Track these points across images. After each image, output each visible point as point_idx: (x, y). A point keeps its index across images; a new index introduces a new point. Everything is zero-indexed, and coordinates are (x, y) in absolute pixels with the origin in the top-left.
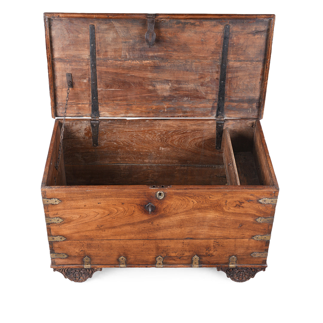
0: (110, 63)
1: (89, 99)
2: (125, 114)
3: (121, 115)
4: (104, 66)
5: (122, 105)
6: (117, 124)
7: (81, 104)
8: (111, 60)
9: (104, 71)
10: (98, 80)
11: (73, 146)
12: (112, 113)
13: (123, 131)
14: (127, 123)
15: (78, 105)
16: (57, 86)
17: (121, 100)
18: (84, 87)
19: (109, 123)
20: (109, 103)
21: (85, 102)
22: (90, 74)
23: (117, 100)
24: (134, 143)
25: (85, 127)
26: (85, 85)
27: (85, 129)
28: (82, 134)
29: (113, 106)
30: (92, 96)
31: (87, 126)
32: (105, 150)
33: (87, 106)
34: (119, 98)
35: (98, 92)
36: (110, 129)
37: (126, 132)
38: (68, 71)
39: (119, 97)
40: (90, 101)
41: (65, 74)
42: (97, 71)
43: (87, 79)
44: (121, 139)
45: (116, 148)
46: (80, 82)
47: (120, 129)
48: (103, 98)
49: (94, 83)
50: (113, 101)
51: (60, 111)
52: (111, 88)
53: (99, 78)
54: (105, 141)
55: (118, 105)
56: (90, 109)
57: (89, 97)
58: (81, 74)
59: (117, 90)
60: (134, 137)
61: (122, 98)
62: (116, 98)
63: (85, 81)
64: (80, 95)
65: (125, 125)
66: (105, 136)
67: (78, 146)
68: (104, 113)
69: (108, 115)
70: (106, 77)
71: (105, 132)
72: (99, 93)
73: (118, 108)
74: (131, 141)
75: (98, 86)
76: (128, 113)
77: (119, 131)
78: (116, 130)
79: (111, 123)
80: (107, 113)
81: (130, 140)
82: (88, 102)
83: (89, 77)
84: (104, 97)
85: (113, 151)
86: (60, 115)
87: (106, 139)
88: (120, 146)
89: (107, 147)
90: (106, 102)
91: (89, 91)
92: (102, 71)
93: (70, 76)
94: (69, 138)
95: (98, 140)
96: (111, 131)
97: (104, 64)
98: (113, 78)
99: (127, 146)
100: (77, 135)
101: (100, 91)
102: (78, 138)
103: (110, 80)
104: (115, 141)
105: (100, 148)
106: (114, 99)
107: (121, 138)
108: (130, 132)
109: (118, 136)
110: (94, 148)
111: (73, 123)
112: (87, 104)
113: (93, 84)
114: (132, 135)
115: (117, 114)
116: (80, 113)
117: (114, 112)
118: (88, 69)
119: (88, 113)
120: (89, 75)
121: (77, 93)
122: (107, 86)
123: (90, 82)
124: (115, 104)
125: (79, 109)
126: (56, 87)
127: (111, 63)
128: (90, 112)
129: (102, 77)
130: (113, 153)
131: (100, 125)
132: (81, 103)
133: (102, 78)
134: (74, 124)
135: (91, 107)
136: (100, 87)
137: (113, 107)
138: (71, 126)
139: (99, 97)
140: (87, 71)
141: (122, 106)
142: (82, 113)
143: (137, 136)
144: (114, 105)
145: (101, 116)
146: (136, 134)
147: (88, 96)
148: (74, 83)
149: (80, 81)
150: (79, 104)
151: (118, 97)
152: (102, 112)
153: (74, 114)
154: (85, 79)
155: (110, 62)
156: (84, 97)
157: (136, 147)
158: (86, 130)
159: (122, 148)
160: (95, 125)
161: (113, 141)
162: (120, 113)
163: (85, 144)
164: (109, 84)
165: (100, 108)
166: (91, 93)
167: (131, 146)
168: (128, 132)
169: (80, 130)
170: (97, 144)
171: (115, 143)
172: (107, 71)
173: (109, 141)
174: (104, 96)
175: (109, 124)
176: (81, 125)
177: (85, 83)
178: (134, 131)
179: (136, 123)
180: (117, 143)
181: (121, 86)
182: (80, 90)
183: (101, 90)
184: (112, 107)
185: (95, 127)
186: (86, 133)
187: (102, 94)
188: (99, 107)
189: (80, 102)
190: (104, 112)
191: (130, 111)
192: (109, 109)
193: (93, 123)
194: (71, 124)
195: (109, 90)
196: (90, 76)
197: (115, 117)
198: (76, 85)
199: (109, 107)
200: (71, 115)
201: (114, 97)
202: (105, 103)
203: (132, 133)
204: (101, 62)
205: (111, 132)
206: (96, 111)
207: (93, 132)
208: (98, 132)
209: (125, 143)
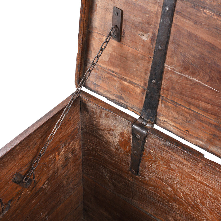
0: (205, 15)
1: (144, 79)
2: (206, 142)
3: (197, 140)
4: (190, 19)
5: (205, 122)
6: (180, 156)
7: (129, 83)
8: (209, 9)
9: (188, 30)
10: (170, 46)
11: (99, 152)
12: (182, 129)
13: (189, 176)
14: (200, 164)
15: (123, 82)
16: (94, 26)
17: (205, 110)
18: (140, 50)
19: (165, 146)
20: (181, 105)
21: (137, 82)
22: (158, 26)
23: (197, 107)
24: (206, 207)
25: (122, 131)
26: (144, 46)
27: (121, 134)
28: (115, 140)
29: (187, 115)
30: (151, 74)
31: (125, 130)
32: (151, 189)
33: (138, 90)
34: (203, 104)
35: (164, 73)
36: (165, 157)
37: (194, 179)
38: (119, 3)
39: (204, 101)
40: (145, 84)
41: (111, 7)
42: (173, 24)
43: (150, 34)
44: (183, 189)
45: (170, 197)
46: (134, 35)
47: (185, 168)
48: (171, 89)
49: (160, 50)
50: (190, 104)
51: (92, 78)
52: (193, 74)
53: (173, 42)
54: (152, 174)
55: (197, 117)
56: (142, 98)
57: (146, 74)
58: (140, 19)
59: (204, 86)
60: (207, 199)
61: (209, 107)
62: (196, 102)
63: (145, 38)
64: (129, 62)
65: (196, 165)
66: (154, 165)
67: (106, 157)
68: (166, 120)
69: (172, 129)
70: (188, 45)
71: (156, 158)
72: (166, 76)
73: (196, 123)
74: (201, 202)
75: (168, 59)
76: (212, 144)
77: (181, 170)
78: (176, 166)
79: (169, 147)
80: (171, 123)
81: (200, 199)
82: (142, 84)
83: (154, 32)
84: (173, 88)
85: (164, 200)
86: (89, 86)
87: (154, 172)
88: (177, 199)
89: (154, 186)
90: (176, 101)
91: (149, 62)
92: (183, 30)
93: (119, 14)
94: (92, 135)
95: (141, 165)
96: (168, 162)
97: (190, 14)
98: (202, 54)
99: (192, 206)
100: (107, 136)
101: (168, 71)
102: (108, 143)
103: (194, 57)
104: (171, 186)
105: (142, 181)
106: (193, 101)
107: (182, 185)
108: (203, 183)
109: (178, 180)
110: (131, 176)
111: (101, 112)
112: (138, 86)
113: (157, 50)
114: (205, 193)
115: (191, 135)
116: (123, 99)
117: (185, 128)
118: (157, 14)
119: (136, 105)
120: (155, 27)
121: (125, 56)
122: (186, 68)
123: (154, 44)
124: (191, 112)
125: (123, 89)
126: (92, 28)
127: (208, 18)
128: (141, 106)
129: (180, 43)
130: (162, 202)
131: (148, 141)
132: (128, 79)
133: (179, 45)
134: (103, 115)
135: (144, 97)
136: (171, 64)
137: (187, 118)
138: (98, 114)
139: (164, 83)
140: (154, 17)
141: (204, 125)
142: (126, 100)
143: (214, 198)
144: (189, 114)
145: (158, 122)
146: (214, 195)
147: (143, 71)
148: (124, 34)
149: (136, 33)
150: (125, 80)
151: (201, 100)
152: (163, 116)
153: (114, 95)
154: (146, 32)
155: (205, 13)
156: (137, 70)
157: (207, 218)
158: (123, 137)
159: (180, 204)
160: (138, 135)
161: (166, 183)
162: (196, 135)
163: (118, 160)
164: (191, 64)
165: (161, 107)
166: (150, 68)
167: (200, 210)
168: (199, 182)
169: (113, 130)
170: (137, 172)
171: (170, 189)
172: (193, 34)
173: (158, 178)
174: (175, 85)
175: (166, 148)
176: (114, 122)
177: (143, 41)
178: (210, 188)
179: (219, 173)
180: (173, 190)
181: (215, 81)
182: (131, 53)
183: (171, 71)
184: (184, 116)
185: (138, 139)
186: (122, 142)
187: (171, 81)
188: (160, 103)
189: (127, 76)
190: (166, 117)
191: (218, 142)
192: (177, 117)
193: (135, 129)
194: (98, 112)
195: (187, 76)
196: (157, 31)
197: (184, 138)
198: (127, 38)
199: (177, 113)
200: (108, 95)
201: (193, 98)
202: (171, 101)
203: (207, 188)
204: (187, 8)
205: (165, 163)
206: (151, 109)
207: (133, 146)
208: (142, 150)
209: (189, 199)
